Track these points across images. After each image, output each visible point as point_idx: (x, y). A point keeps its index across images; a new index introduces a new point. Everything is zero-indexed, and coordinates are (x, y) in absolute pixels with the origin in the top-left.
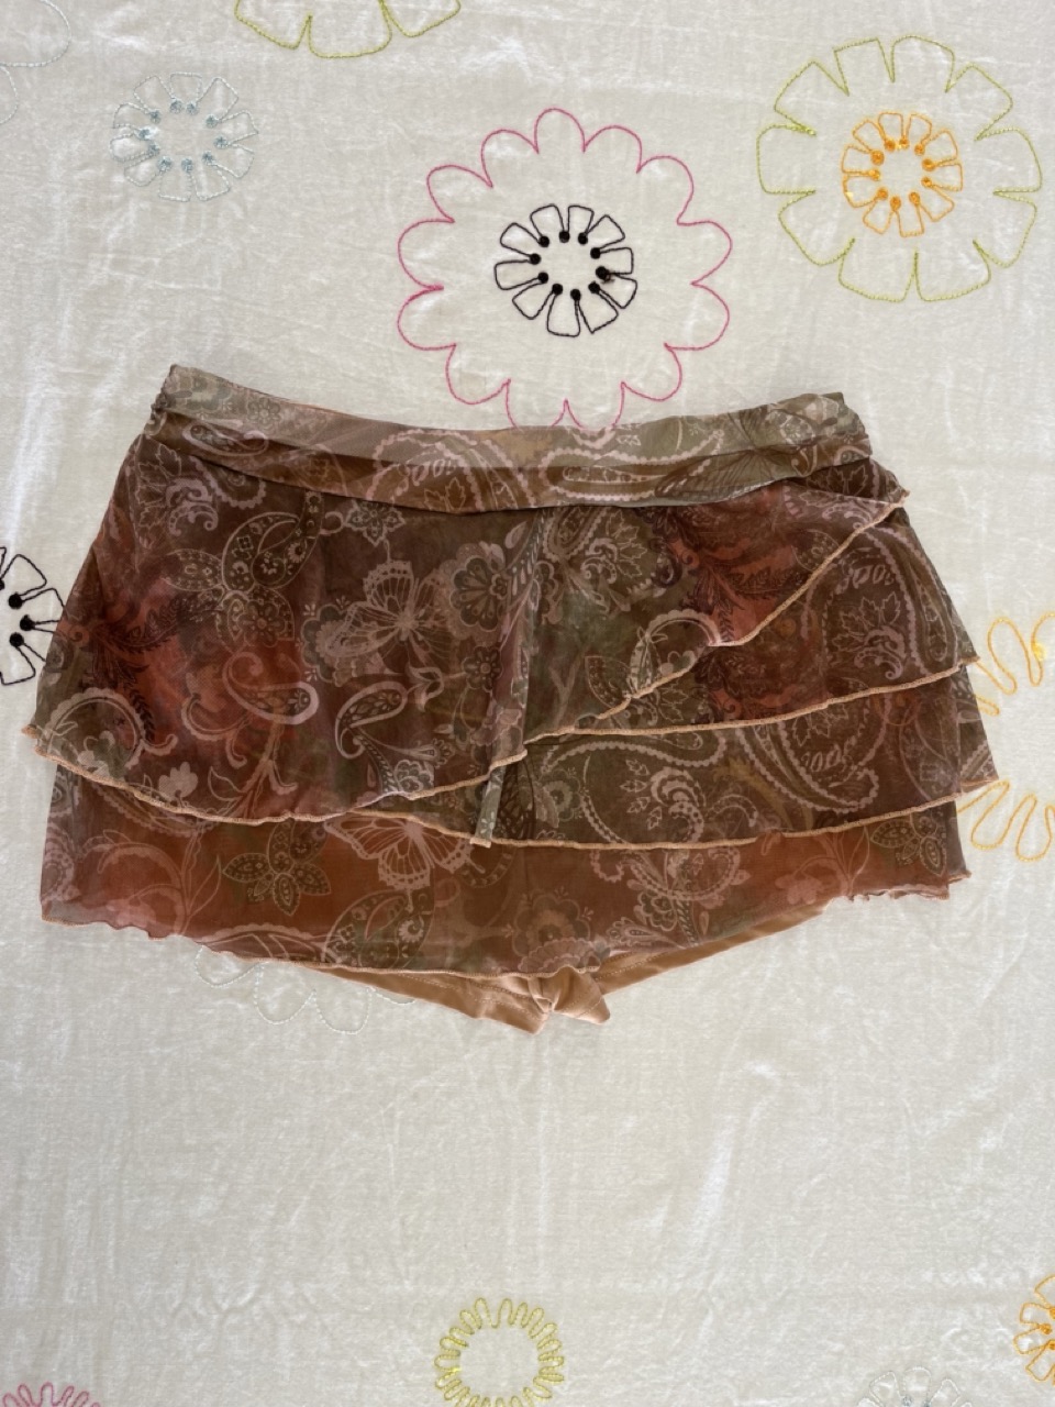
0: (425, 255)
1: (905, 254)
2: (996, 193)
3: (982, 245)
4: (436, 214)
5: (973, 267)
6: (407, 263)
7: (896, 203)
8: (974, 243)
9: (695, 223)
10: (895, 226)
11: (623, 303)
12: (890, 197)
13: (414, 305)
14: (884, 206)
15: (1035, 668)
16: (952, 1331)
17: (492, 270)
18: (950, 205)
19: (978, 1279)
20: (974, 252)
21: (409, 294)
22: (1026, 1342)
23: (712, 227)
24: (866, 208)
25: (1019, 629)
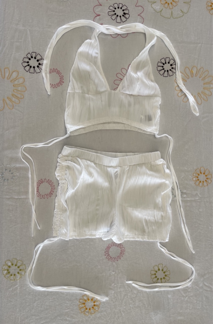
0: (98, 10)
1: (170, 11)
2: (184, 3)
3: (182, 10)
4: (99, 4)
5: (181, 13)
6: (95, 11)
7: (169, 4)
8: (181, 10)
9: (138, 6)
10: (168, 7)
11: (127, 18)
12: (168, 3)
13: (96, 18)
14: (167, 4)
15: (192, 74)
16: (183, 177)
17: (108, 13)
18: (177, 4)
19: (186, 169)
20: (181, 11)
21: (95, 16)
22: (194, 179)
23: (140, 7)
24: (164, 5)
25: (189, 69)
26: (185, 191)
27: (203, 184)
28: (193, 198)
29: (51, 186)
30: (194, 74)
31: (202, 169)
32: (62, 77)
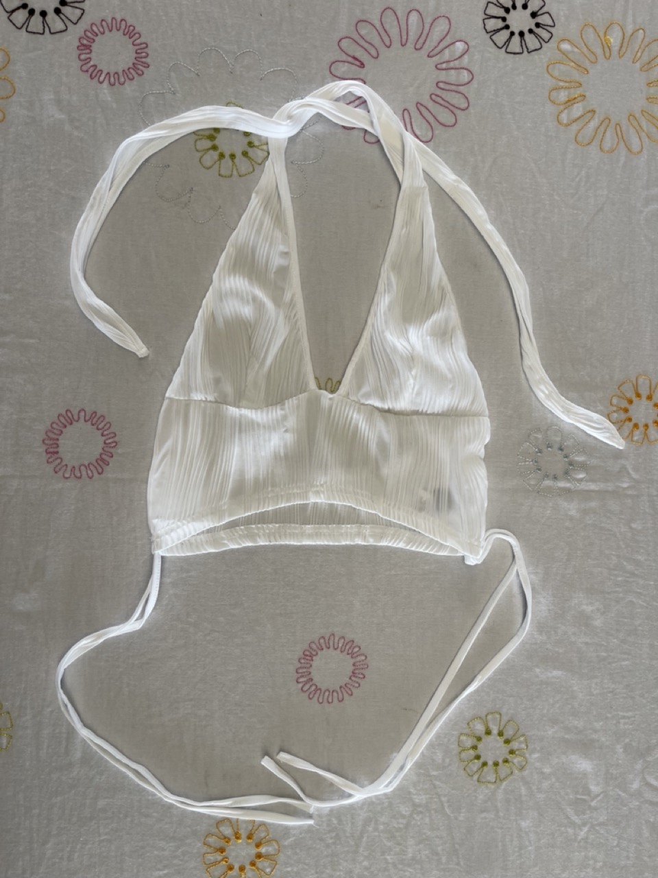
15: (607, 50)
19: (586, 379)
22: (615, 416)
25: (597, 29)
26: (580, 459)
27: (646, 434)
28: (609, 484)
29: (102, 435)
30: (615, 49)
31: (641, 380)
32: (145, 45)
